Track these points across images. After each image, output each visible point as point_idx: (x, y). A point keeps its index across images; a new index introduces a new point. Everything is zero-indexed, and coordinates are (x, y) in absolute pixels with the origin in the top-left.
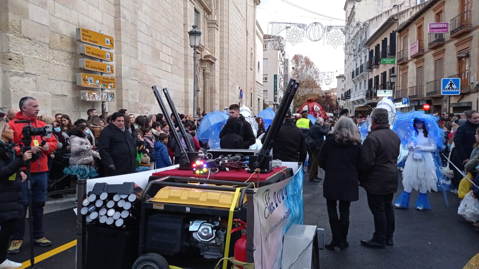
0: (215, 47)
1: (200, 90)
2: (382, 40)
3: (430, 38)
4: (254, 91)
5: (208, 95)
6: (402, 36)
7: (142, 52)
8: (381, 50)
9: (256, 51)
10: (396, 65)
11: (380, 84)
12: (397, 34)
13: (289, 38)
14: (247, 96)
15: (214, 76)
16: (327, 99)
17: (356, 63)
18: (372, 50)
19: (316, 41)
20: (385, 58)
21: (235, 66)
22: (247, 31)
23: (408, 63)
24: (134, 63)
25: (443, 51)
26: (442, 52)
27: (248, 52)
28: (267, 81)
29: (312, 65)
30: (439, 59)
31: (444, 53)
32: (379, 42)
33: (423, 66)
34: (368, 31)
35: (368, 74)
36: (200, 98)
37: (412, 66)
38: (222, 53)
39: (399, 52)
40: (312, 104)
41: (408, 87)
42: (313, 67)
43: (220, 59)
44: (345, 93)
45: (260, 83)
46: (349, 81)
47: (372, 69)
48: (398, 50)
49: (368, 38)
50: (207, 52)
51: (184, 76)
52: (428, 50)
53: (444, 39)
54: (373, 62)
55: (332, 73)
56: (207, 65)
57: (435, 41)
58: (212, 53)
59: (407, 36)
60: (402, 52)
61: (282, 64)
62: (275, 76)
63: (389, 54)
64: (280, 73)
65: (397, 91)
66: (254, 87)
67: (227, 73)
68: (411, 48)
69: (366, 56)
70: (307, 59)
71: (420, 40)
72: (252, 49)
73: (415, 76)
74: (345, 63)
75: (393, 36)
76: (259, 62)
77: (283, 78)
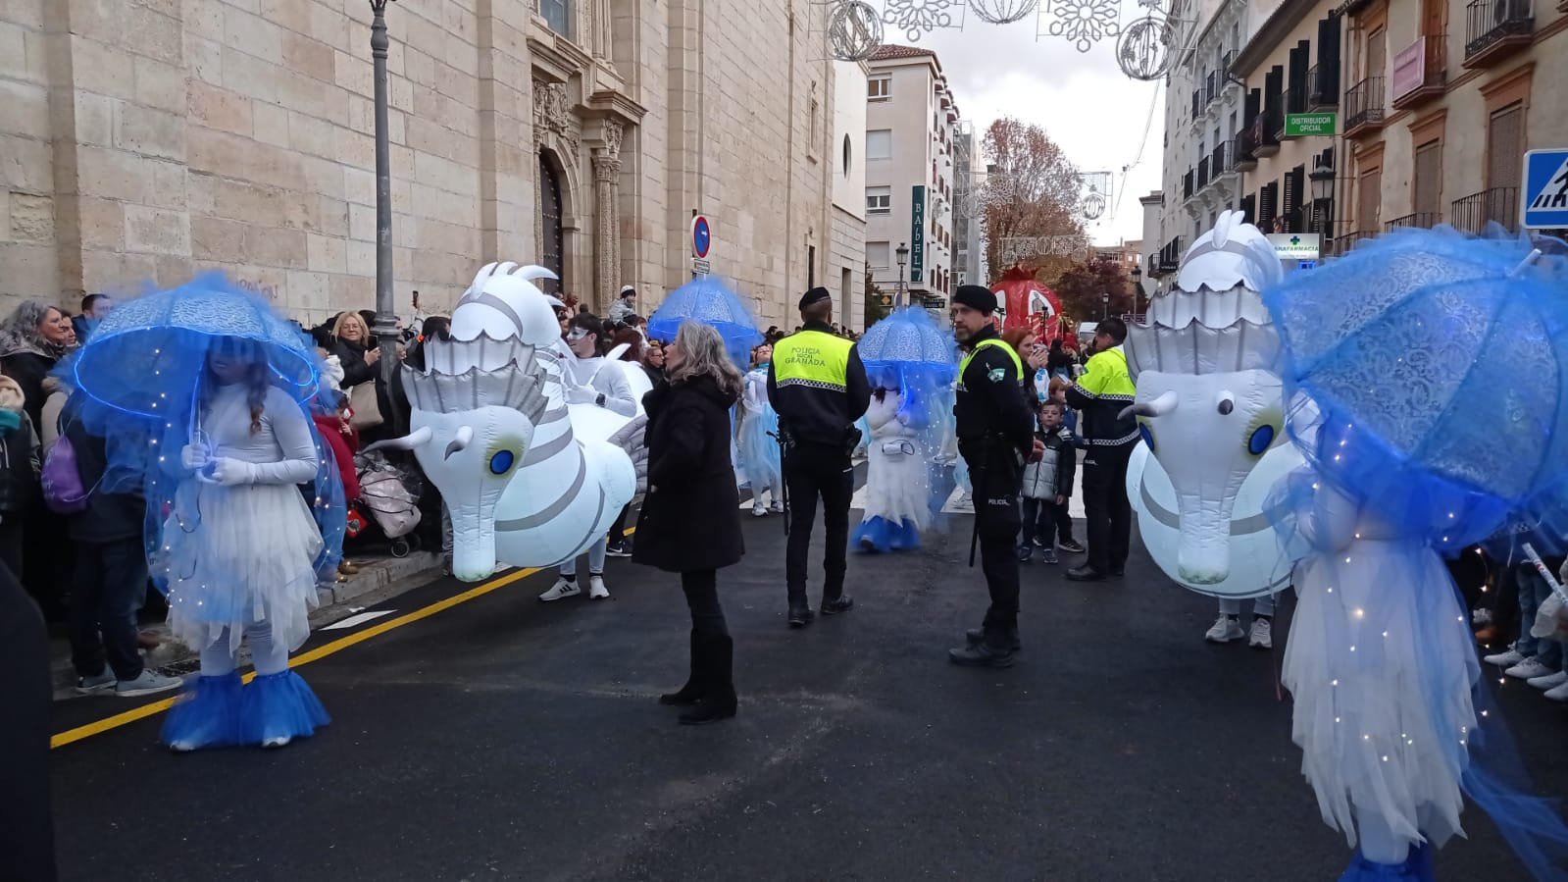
0: (639, 64)
1: (576, 226)
2: (1292, 51)
3: (1473, 22)
4: (824, 241)
5: (610, 245)
6: (1363, 28)
7: (221, 44)
8: (1286, 86)
9: (833, 93)
10: (1339, 140)
11: (1280, 212)
12: (1345, 20)
13: (896, 9)
14: (792, 257)
15: (633, 173)
16: (1105, 275)
17: (1198, 144)
18: (1257, 91)
19: (1007, 21)
20: (1302, 112)
21: (736, 142)
22: (792, 15)
23: (1384, 131)
24: (156, 82)
25: (1526, 70)
26: (1522, 77)
27: (794, 94)
28: (888, 211)
29: (1055, 156)
30: (1507, 103)
31: (1531, 79)
32: (1282, 57)
33: (1440, 140)
34: (1244, 22)
35: (1238, 180)
36: (579, 256)
37: (1398, 142)
38: (675, 91)
39: (1351, 87)
40: (1022, 285)
41: (1380, 223)
42: (1059, 164)
43: (669, 111)
44: (1162, 252)
45: (850, 215)
46: (1177, 211)
47: (1256, 160)
48: (1346, 82)
49: (1242, 46)
50: (603, 79)
51: (476, 165)
52: (1462, 71)
53: (1532, 20)
54: (1258, 133)
55: (1109, 177)
56: (603, 132)
57: (1495, 30)
58: (628, 85)
59: (1381, 26)
60: (1362, 88)
61: (945, 150)
62: (918, 193)
63: (1313, 101)
64: (938, 182)
65: (1341, 238)
66: (824, 227)
67: (697, 166)
68: (1397, 71)
69: (1234, 116)
70: (1036, 136)
71: (1434, 37)
72: (814, 86)
73: (1410, 177)
74: (1166, 146)
75: (1329, 32)
76: (847, 137)
77: (947, 199)
